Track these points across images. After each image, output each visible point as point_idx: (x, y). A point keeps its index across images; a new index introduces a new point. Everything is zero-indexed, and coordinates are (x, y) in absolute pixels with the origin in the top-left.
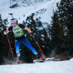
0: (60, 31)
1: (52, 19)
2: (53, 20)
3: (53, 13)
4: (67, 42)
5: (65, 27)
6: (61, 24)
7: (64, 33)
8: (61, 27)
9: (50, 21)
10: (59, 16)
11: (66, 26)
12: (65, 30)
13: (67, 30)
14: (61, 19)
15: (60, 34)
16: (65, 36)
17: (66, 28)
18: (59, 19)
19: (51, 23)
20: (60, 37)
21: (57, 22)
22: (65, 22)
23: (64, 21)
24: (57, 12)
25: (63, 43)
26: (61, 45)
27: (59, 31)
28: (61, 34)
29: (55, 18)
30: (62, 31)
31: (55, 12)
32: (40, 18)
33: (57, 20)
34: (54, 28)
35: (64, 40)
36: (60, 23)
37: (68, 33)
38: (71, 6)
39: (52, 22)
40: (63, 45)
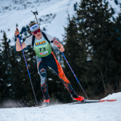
0: (80, 52)
1: (66, 32)
2: (68, 34)
3: (68, 21)
4: (92, 71)
5: (89, 46)
6: (82, 41)
7: (86, 56)
8: (81, 46)
9: (63, 36)
10: (78, 26)
11: (89, 44)
12: (88, 51)
13: (92, 51)
14: (81, 33)
15: (79, 57)
16: (88, 62)
17: (90, 48)
18: (79, 32)
19: (63, 39)
20: (80, 64)
21: (74, 36)
22: (89, 37)
23: (87, 36)
24: (75, 19)
25: (85, 75)
26: (81, 78)
27: (78, 53)
28: (80, 59)
29: (71, 29)
30: (83, 53)
31: (71, 20)
32: (44, 29)
33: (75, 34)
34: (69, 47)
35: (86, 68)
36: (80, 38)
37: (94, 56)
38: (99, 9)
39: (65, 37)
40: (85, 78)
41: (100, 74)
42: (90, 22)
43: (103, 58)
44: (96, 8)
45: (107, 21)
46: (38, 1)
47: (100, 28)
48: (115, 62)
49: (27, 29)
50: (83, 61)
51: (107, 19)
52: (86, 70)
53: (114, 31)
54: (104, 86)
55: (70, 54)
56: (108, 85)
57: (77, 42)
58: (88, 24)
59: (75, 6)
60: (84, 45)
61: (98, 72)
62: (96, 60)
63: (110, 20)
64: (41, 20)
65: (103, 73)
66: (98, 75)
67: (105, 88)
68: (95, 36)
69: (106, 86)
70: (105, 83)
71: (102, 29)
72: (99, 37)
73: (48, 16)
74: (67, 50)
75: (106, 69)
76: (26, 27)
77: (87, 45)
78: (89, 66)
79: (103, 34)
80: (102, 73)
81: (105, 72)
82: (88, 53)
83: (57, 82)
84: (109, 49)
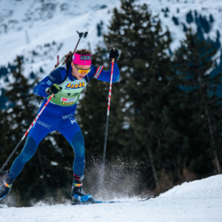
4: (132, 149)
5: (126, 101)
7: (122, 121)
10: (106, 65)
11: (127, 97)
12: (124, 110)
13: (132, 111)
16: (125, 131)
17: (128, 105)
24: (101, 52)
25: (119, 154)
30: (115, 115)
35: (121, 142)
37: (136, 121)
41: (147, 154)
42: (128, 57)
43: (153, 123)
44: (140, 32)
45: (159, 54)
46: (29, 19)
47: (148, 69)
48: (175, 132)
49: (9, 70)
50: (115, 130)
51: (161, 51)
52: (121, 147)
53: (173, 74)
54: (155, 175)
55: (91, 117)
56: (163, 174)
57: (104, 94)
58: (125, 61)
59: (99, 28)
60: (118, 100)
61: (143, 149)
62: (140, 128)
63: (165, 54)
64: (34, 53)
65: (153, 151)
66: (144, 156)
67: (156, 179)
68: (139, 83)
69: (159, 177)
70: (157, 170)
71: (151, 69)
72: (145, 84)
73: (48, 45)
74: (86, 109)
75: (159, 144)
76: (7, 66)
77: (122, 100)
78: (127, 139)
79: (152, 80)
80: (150, 152)
81: (157, 151)
82: (124, 114)
83: (66, 168)
84: (165, 107)
